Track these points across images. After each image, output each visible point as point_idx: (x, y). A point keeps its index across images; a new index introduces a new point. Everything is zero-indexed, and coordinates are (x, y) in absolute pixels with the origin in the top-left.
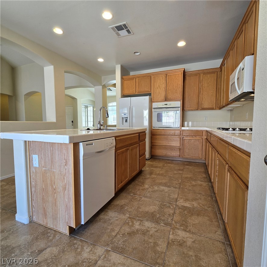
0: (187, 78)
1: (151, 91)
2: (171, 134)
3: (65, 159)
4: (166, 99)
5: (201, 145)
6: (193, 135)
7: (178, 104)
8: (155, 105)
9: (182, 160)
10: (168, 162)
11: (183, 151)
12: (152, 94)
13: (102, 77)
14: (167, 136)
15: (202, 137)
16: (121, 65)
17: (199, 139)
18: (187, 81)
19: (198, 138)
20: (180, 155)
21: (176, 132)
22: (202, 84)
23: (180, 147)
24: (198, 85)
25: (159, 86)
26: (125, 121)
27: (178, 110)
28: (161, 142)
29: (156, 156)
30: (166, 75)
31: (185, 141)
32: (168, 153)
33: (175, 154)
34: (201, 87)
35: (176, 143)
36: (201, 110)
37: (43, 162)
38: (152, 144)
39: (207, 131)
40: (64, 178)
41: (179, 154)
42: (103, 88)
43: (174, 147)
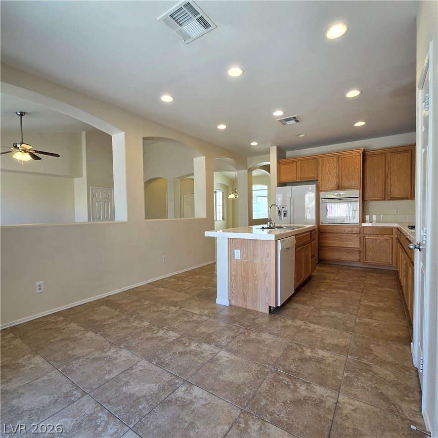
0: (368, 159)
1: (318, 176)
2: (347, 232)
3: (266, 253)
4: (339, 187)
5: (391, 246)
6: (378, 233)
7: (357, 193)
8: (323, 195)
9: (363, 266)
10: (343, 267)
11: (364, 254)
12: (320, 182)
13: (248, 159)
14: (341, 234)
15: (392, 236)
16: (277, 147)
17: (387, 238)
18: (368, 163)
19: (385, 237)
20: (360, 260)
21: (353, 229)
22: (389, 166)
23: (361, 249)
24: (384, 167)
25: (329, 171)
26: (282, 215)
27: (357, 201)
28: (332, 242)
29: (326, 260)
30: (339, 157)
31: (368, 241)
32: (343, 257)
33: (352, 258)
34: (388, 170)
35: (354, 244)
36: (389, 200)
37: (245, 256)
38: (320, 245)
39: (398, 229)
40: (265, 268)
41: (358, 258)
42: (248, 172)
43: (351, 249)
